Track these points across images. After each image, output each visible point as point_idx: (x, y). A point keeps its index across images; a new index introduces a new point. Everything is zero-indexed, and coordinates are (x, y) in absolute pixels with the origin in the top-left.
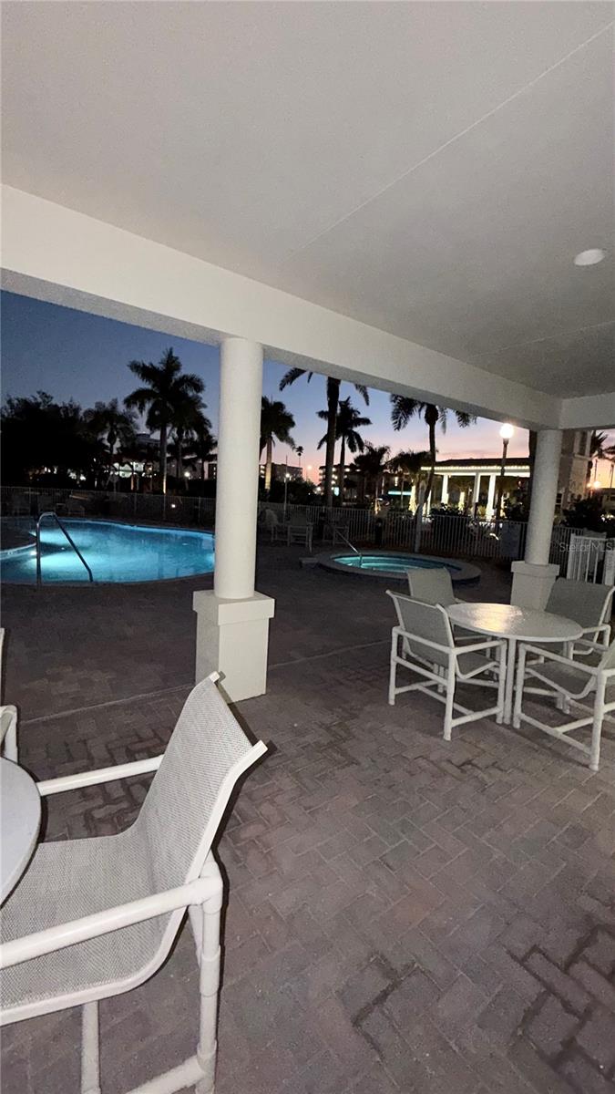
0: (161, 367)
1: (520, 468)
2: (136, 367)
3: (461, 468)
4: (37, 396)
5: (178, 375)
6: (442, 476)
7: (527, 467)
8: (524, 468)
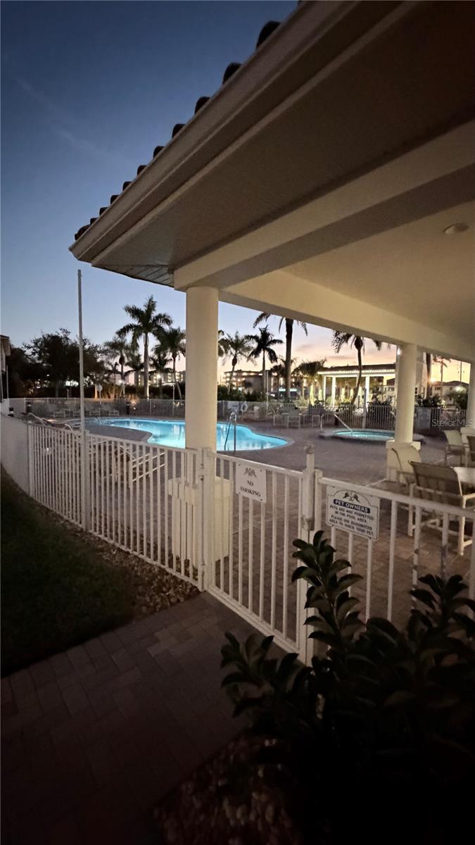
0: (144, 309)
1: (388, 371)
2: (129, 310)
3: (347, 372)
4: (60, 332)
5: (154, 314)
6: (332, 378)
7: (393, 370)
8: (390, 371)
